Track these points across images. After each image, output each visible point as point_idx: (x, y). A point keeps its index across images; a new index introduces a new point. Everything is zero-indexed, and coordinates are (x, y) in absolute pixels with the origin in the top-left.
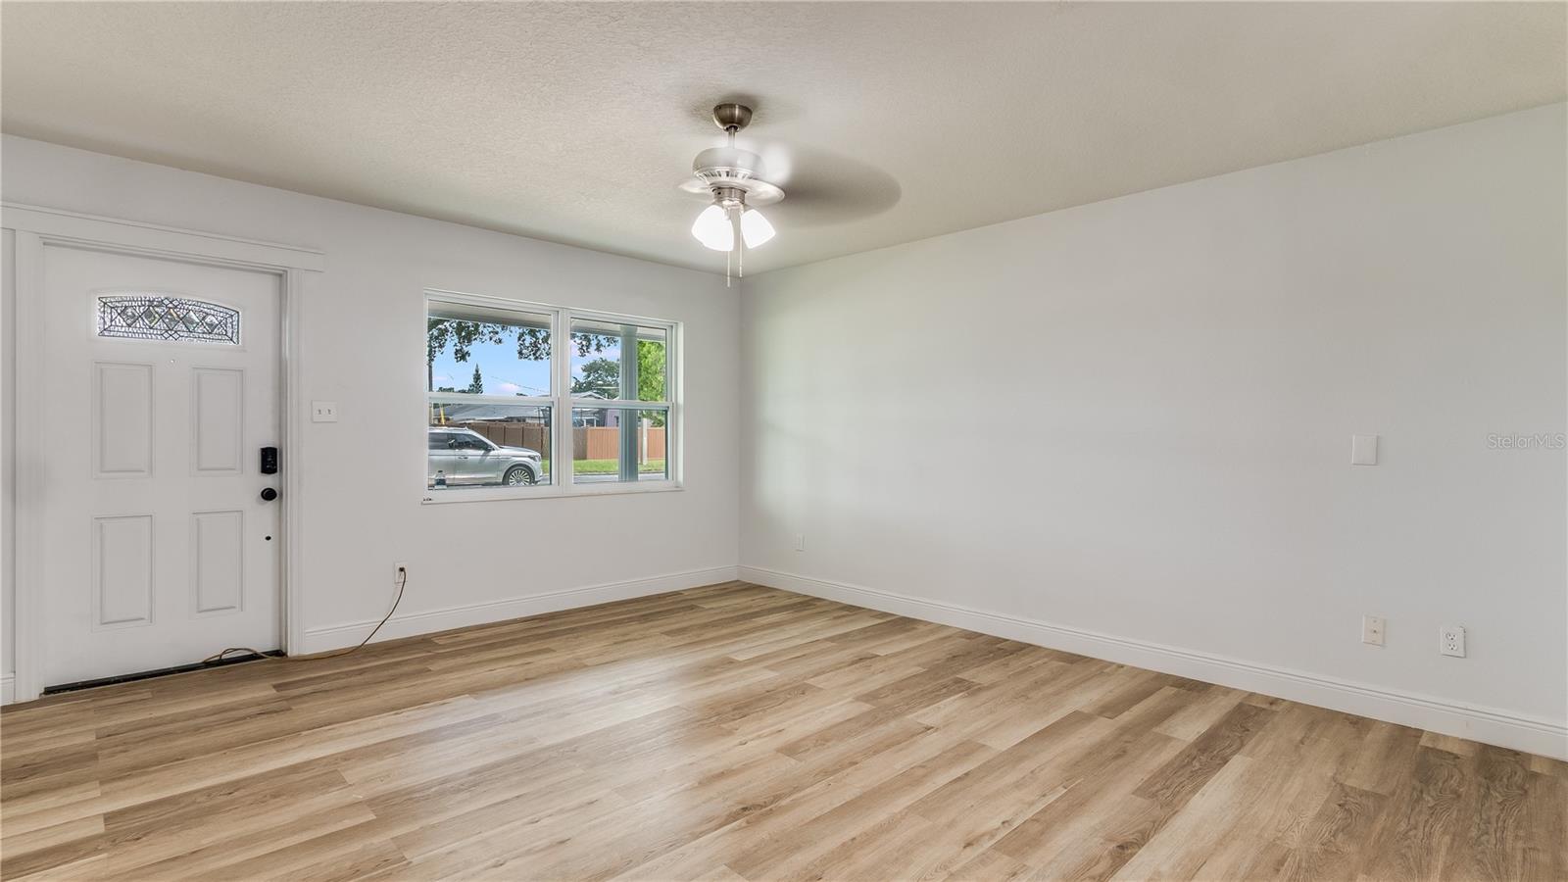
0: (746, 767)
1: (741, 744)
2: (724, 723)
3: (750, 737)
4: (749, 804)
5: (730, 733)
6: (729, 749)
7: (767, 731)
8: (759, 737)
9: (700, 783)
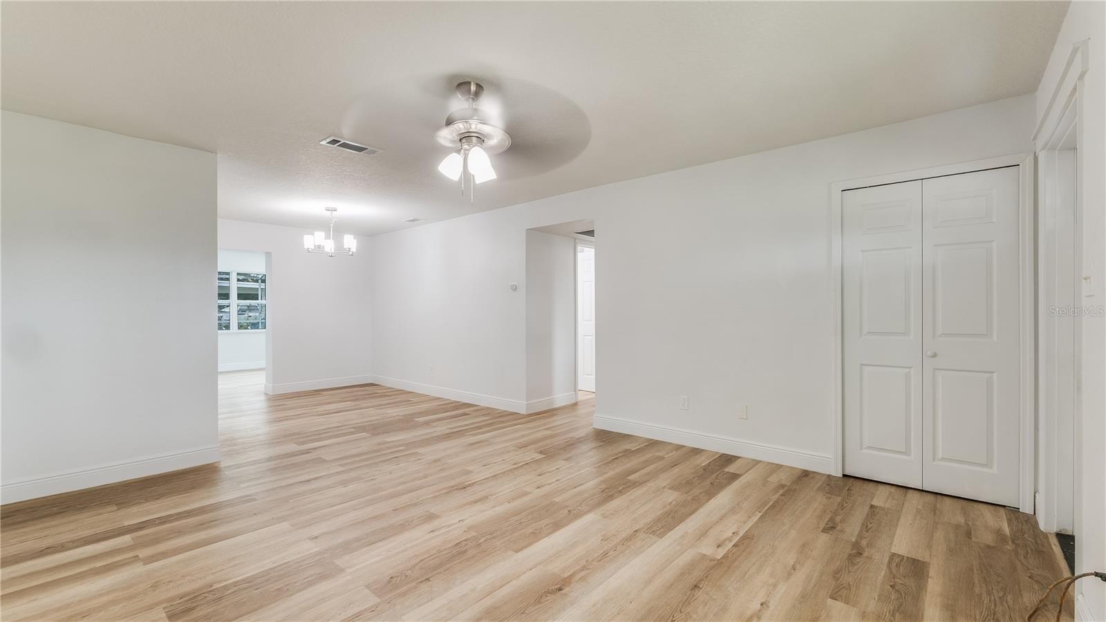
0: (462, 506)
1: (462, 520)
2: (474, 537)
3: (456, 526)
4: (462, 491)
5: (470, 528)
6: (471, 516)
7: (443, 531)
8: (449, 526)
9: (487, 498)
